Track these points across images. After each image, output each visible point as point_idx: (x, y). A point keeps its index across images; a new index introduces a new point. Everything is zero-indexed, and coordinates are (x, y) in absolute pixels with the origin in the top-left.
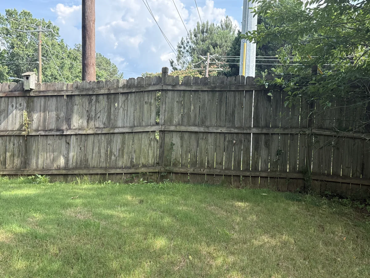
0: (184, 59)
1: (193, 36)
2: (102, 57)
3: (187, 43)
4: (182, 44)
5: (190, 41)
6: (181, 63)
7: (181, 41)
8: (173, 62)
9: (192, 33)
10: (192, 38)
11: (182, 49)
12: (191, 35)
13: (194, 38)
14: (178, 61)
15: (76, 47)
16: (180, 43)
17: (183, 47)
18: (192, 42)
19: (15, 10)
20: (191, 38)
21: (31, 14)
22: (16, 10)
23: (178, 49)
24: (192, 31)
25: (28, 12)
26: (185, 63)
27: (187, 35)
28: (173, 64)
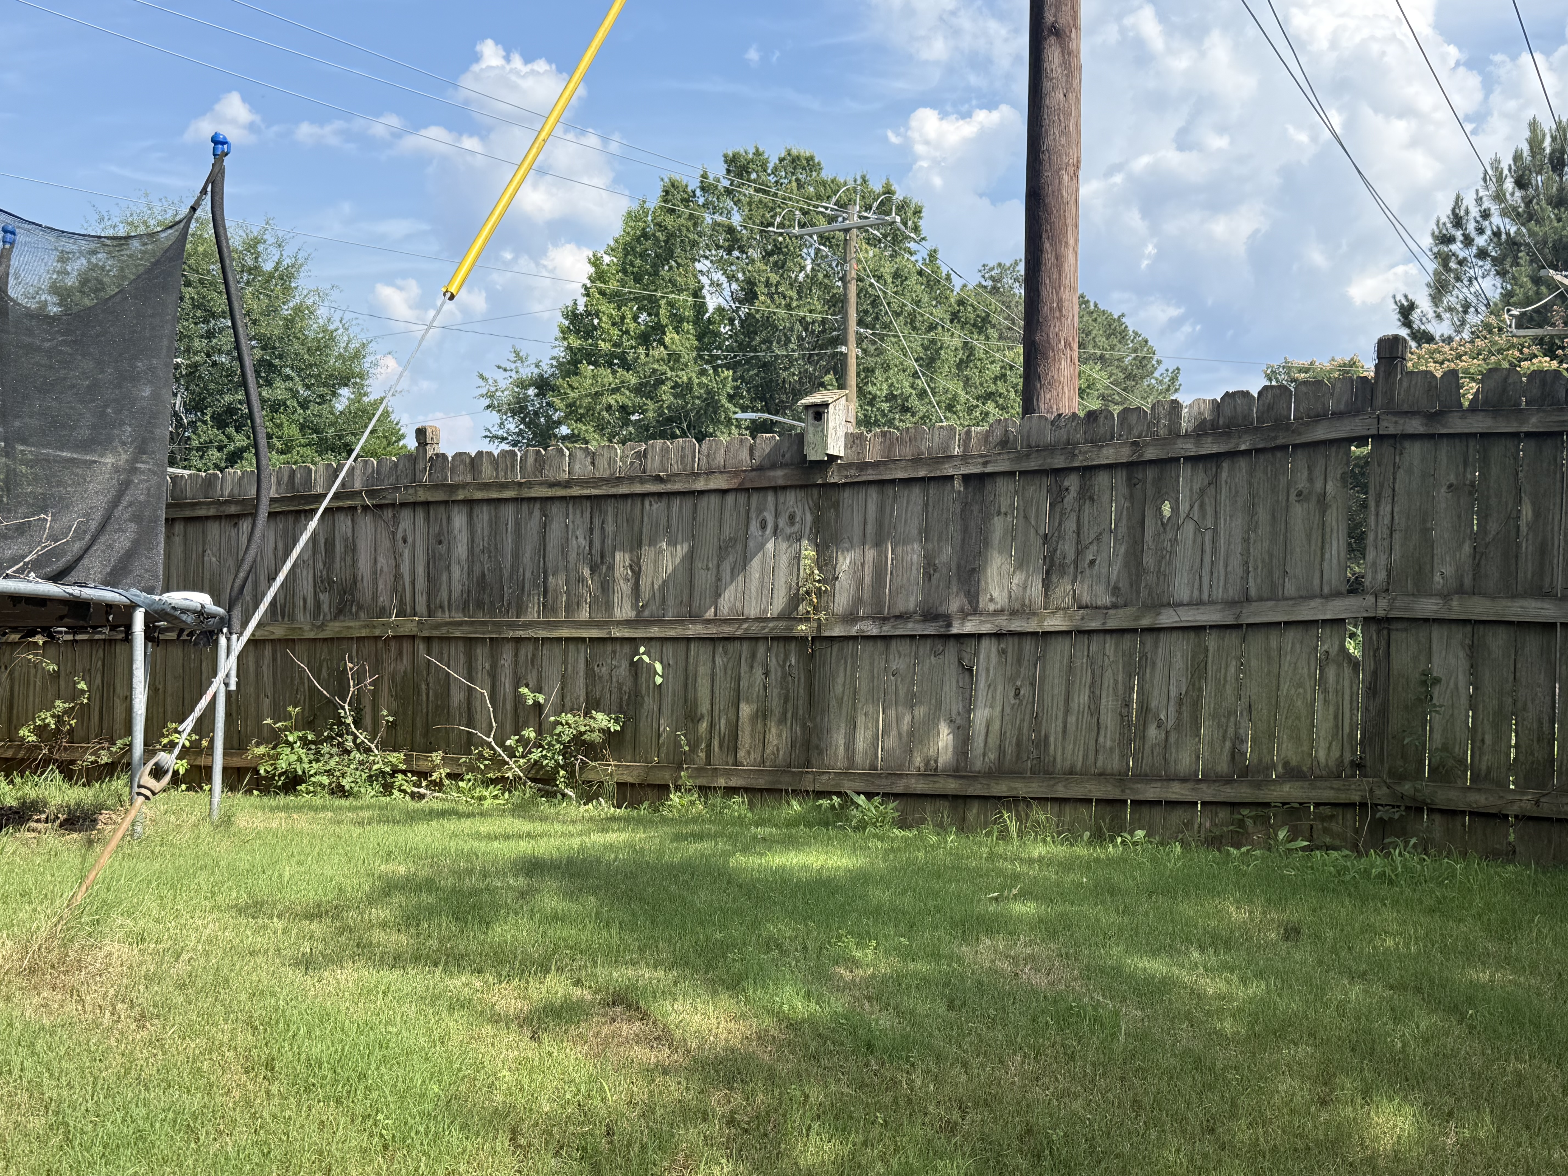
0: (1465, 290)
1: (1509, 185)
2: (1092, 307)
3: (1479, 219)
4: (1458, 222)
5: (1494, 208)
6: (1450, 309)
7: (1453, 211)
8: (1412, 306)
9: (1506, 172)
10: (1504, 195)
11: (1456, 247)
12: (1500, 179)
13: (1512, 194)
14: (1436, 299)
15: (987, 275)
16: (1447, 221)
17: (1461, 238)
18: (1504, 213)
19: (757, 153)
20: (1499, 197)
21: (816, 161)
22: (761, 150)
23: (1435, 250)
24: (1507, 162)
25: (808, 154)
26: (1472, 310)
27: (1482, 183)
28: (1415, 316)
